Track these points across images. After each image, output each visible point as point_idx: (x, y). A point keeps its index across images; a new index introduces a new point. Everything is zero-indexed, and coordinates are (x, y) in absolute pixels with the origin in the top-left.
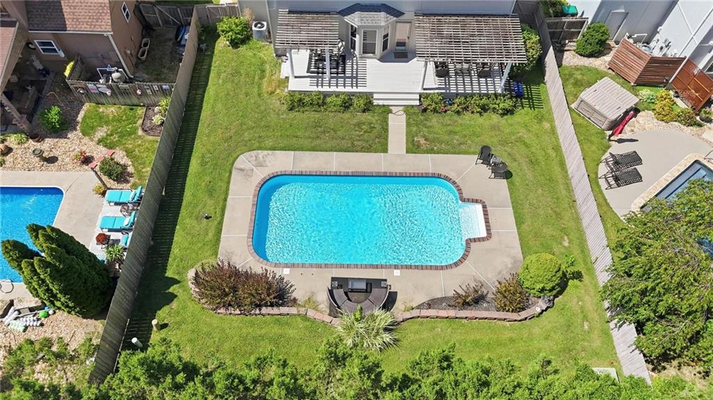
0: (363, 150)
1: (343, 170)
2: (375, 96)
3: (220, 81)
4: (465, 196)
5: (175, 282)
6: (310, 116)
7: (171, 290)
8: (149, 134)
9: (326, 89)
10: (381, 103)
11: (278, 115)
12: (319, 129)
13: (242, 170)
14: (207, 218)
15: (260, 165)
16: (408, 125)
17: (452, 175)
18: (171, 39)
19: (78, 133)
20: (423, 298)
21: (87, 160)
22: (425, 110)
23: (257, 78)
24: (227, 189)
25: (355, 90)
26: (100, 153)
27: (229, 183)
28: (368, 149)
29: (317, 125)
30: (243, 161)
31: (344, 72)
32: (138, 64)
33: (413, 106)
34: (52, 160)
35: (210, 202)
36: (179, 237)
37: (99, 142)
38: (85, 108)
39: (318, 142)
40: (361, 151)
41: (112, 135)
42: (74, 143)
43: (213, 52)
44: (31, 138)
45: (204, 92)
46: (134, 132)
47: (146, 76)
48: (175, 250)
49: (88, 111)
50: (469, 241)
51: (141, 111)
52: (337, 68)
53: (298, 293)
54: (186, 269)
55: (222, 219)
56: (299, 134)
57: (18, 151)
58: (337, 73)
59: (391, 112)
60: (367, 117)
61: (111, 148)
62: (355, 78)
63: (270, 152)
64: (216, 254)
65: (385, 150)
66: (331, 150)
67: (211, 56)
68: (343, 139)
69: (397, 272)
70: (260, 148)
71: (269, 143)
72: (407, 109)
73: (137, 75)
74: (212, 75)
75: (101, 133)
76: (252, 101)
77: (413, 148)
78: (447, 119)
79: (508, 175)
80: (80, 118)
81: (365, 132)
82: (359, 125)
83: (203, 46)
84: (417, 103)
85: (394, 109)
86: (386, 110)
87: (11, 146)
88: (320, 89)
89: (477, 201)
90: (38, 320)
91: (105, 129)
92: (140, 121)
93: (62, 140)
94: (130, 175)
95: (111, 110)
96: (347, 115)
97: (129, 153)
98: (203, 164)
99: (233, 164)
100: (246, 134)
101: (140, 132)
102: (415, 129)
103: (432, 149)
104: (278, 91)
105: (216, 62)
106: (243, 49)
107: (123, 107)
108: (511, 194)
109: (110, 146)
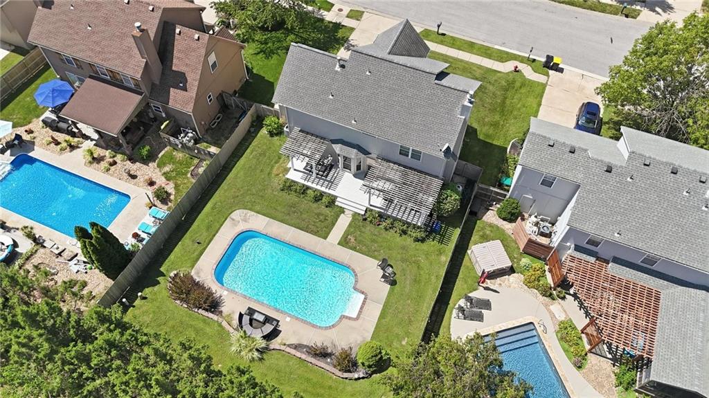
0: (312, 232)
1: (292, 242)
2: (338, 199)
3: (251, 157)
4: (358, 287)
5: (163, 275)
6: (292, 198)
7: (158, 279)
8: (193, 178)
9: (309, 184)
10: (340, 205)
11: (273, 191)
12: (293, 209)
13: (233, 220)
14: (198, 243)
15: (245, 220)
16: (350, 225)
17: (358, 270)
18: (236, 118)
19: (155, 164)
20: (294, 341)
21: (152, 183)
22: (365, 219)
23: (273, 161)
24: (219, 229)
25: (327, 191)
26: (161, 181)
27: (222, 225)
28: (315, 233)
29: (293, 206)
30: (237, 214)
31: (326, 176)
32: (208, 130)
33: (359, 214)
34: (134, 177)
35: (205, 234)
36: (178, 249)
37: (164, 173)
38: (166, 149)
39: (287, 217)
40: (310, 233)
41: (172, 171)
42: (150, 171)
43: (256, 135)
44: (130, 160)
45: (238, 161)
46: (186, 174)
47: (209, 139)
48: (172, 256)
49: (167, 152)
50: (343, 317)
51: (196, 161)
52: (324, 172)
53: (225, 309)
54: (172, 270)
55: (207, 247)
56: (279, 208)
57: (119, 165)
58: (322, 176)
59: (343, 212)
60: (327, 211)
61: (168, 180)
62: (331, 183)
63: (255, 214)
64: (193, 267)
65: (325, 238)
66: (292, 226)
67: (254, 137)
68: (304, 220)
69: (288, 319)
70: (250, 209)
71: (257, 207)
72: (355, 215)
73: (205, 136)
74: (248, 151)
75: (167, 169)
76: (263, 177)
77: (344, 242)
78: (376, 230)
79: (393, 283)
80: (160, 156)
81: (320, 221)
82: (319, 215)
83: (252, 130)
84: (363, 213)
85: (347, 212)
86: (342, 210)
87: (117, 161)
88: (306, 183)
89: (363, 293)
90: (86, 269)
91: (170, 167)
92: (193, 168)
93: (145, 166)
94: (170, 201)
95: (179, 155)
96: (315, 205)
97: (176, 187)
98: (213, 208)
99: (230, 214)
100: (247, 198)
101: (189, 175)
102: (352, 230)
103: (355, 248)
104: (281, 175)
105: (255, 143)
106: (276, 138)
107: (187, 155)
108: (388, 296)
109: (168, 179)
